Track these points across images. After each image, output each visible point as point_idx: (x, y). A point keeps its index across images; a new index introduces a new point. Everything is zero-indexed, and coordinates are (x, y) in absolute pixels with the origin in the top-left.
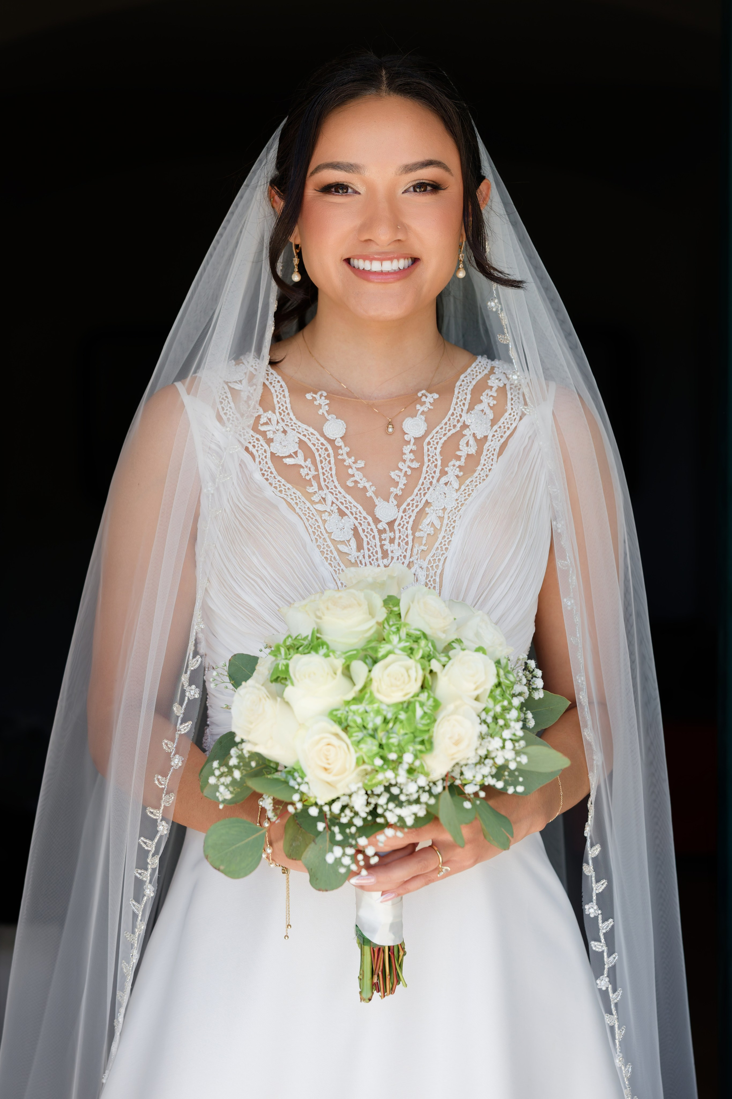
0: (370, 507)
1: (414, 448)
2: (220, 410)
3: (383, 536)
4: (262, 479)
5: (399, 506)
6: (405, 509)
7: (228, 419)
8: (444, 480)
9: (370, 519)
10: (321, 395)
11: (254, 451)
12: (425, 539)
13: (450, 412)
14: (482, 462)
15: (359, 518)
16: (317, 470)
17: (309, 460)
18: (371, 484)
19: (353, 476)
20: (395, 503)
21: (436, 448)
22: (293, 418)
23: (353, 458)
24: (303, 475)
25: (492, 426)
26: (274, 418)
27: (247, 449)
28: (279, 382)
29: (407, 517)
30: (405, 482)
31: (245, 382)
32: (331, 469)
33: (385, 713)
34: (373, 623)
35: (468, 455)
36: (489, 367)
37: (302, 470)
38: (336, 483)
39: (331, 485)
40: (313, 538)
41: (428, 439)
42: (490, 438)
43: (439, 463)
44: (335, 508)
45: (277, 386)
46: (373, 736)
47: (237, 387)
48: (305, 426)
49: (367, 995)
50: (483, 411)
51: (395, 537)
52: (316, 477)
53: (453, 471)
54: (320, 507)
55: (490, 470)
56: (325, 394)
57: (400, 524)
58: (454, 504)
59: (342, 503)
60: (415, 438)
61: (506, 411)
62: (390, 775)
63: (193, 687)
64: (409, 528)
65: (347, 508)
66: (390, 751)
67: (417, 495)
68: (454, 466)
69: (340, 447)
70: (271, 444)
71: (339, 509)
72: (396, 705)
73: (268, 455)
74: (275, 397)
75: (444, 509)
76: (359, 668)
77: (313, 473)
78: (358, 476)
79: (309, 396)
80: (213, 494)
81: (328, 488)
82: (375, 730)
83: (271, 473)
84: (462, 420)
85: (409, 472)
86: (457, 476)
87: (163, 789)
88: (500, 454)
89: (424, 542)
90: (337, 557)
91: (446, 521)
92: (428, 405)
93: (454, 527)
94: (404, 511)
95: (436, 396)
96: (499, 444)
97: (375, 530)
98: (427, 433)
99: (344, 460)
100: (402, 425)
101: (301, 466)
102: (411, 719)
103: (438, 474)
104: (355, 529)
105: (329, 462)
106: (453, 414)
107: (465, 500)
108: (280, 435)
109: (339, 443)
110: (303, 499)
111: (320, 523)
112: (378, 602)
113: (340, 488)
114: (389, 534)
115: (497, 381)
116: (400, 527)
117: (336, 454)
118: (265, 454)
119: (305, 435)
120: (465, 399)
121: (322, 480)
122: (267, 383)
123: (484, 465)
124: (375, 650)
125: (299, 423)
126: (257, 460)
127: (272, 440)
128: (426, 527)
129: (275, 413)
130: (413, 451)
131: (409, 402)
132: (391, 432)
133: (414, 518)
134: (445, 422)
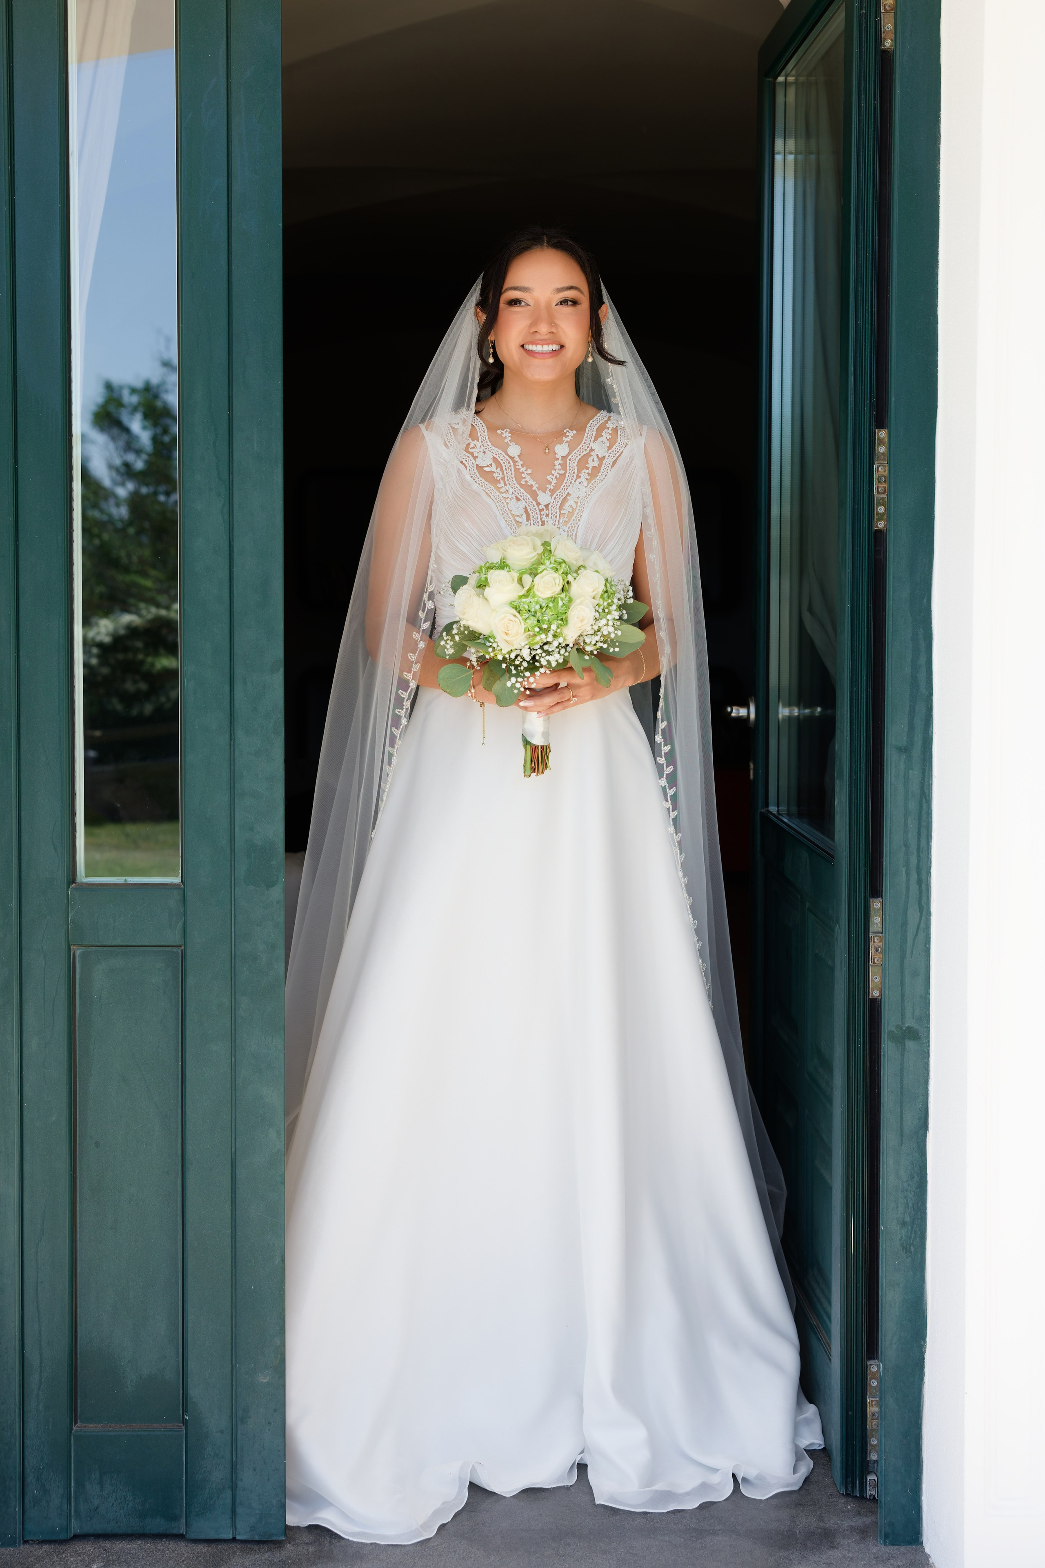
0: (534, 496)
1: (561, 462)
2: (446, 439)
3: (542, 513)
4: (470, 479)
5: (551, 496)
6: (555, 497)
7: (450, 445)
8: (578, 481)
9: (534, 503)
10: (506, 431)
11: (466, 463)
12: (566, 514)
13: (583, 442)
14: (602, 470)
15: (528, 502)
16: (503, 474)
17: (499, 468)
18: (535, 483)
19: (525, 478)
20: (550, 494)
21: (574, 463)
22: (490, 444)
23: (525, 468)
24: (495, 477)
25: (608, 450)
26: (478, 444)
27: (462, 462)
28: (481, 423)
29: (556, 502)
30: (556, 482)
31: (461, 423)
33: (541, 603)
34: (535, 554)
36: (607, 417)
37: (494, 474)
38: (515, 482)
39: (511, 483)
40: (501, 513)
41: (569, 458)
42: (607, 457)
43: (576, 471)
44: (514, 496)
45: (481, 428)
46: (534, 616)
48: (496, 449)
49: (528, 773)
50: (603, 441)
51: (549, 514)
53: (584, 475)
54: (505, 495)
55: (606, 475)
56: (508, 430)
57: (552, 506)
58: (584, 494)
59: (518, 494)
60: (562, 457)
62: (543, 636)
63: (431, 601)
64: (558, 508)
65: (521, 496)
66: (544, 624)
67: (562, 489)
68: (585, 473)
69: (517, 461)
70: (476, 459)
71: (516, 497)
72: (548, 599)
73: (475, 465)
74: (479, 432)
75: (578, 497)
76: (527, 579)
77: (501, 476)
78: (528, 478)
79: (499, 432)
80: (442, 488)
81: (510, 485)
82: (535, 612)
83: (476, 476)
84: (590, 447)
85: (558, 477)
86: (587, 479)
87: (413, 661)
88: (612, 466)
89: (566, 516)
90: (515, 524)
91: (579, 504)
92: (570, 437)
93: (584, 508)
94: (555, 498)
95: (575, 432)
96: (612, 461)
97: (537, 509)
99: (520, 469)
100: (554, 448)
101: (494, 472)
102: (556, 606)
103: (575, 478)
104: (526, 509)
105: (511, 470)
106: (585, 443)
107: (591, 492)
108: (481, 454)
109: (517, 459)
110: (495, 491)
111: (505, 504)
112: (539, 543)
113: (517, 485)
114: (546, 512)
115: (612, 424)
116: (552, 508)
117: (515, 465)
118: (473, 465)
119: (496, 454)
120: (592, 434)
121: (506, 480)
122: (474, 424)
123: (603, 472)
124: (537, 569)
125: (493, 447)
126: (468, 468)
127: (477, 457)
128: (567, 508)
129: (478, 441)
130: (560, 464)
131: (559, 435)
132: (547, 451)
133: (560, 502)
134: (579, 447)
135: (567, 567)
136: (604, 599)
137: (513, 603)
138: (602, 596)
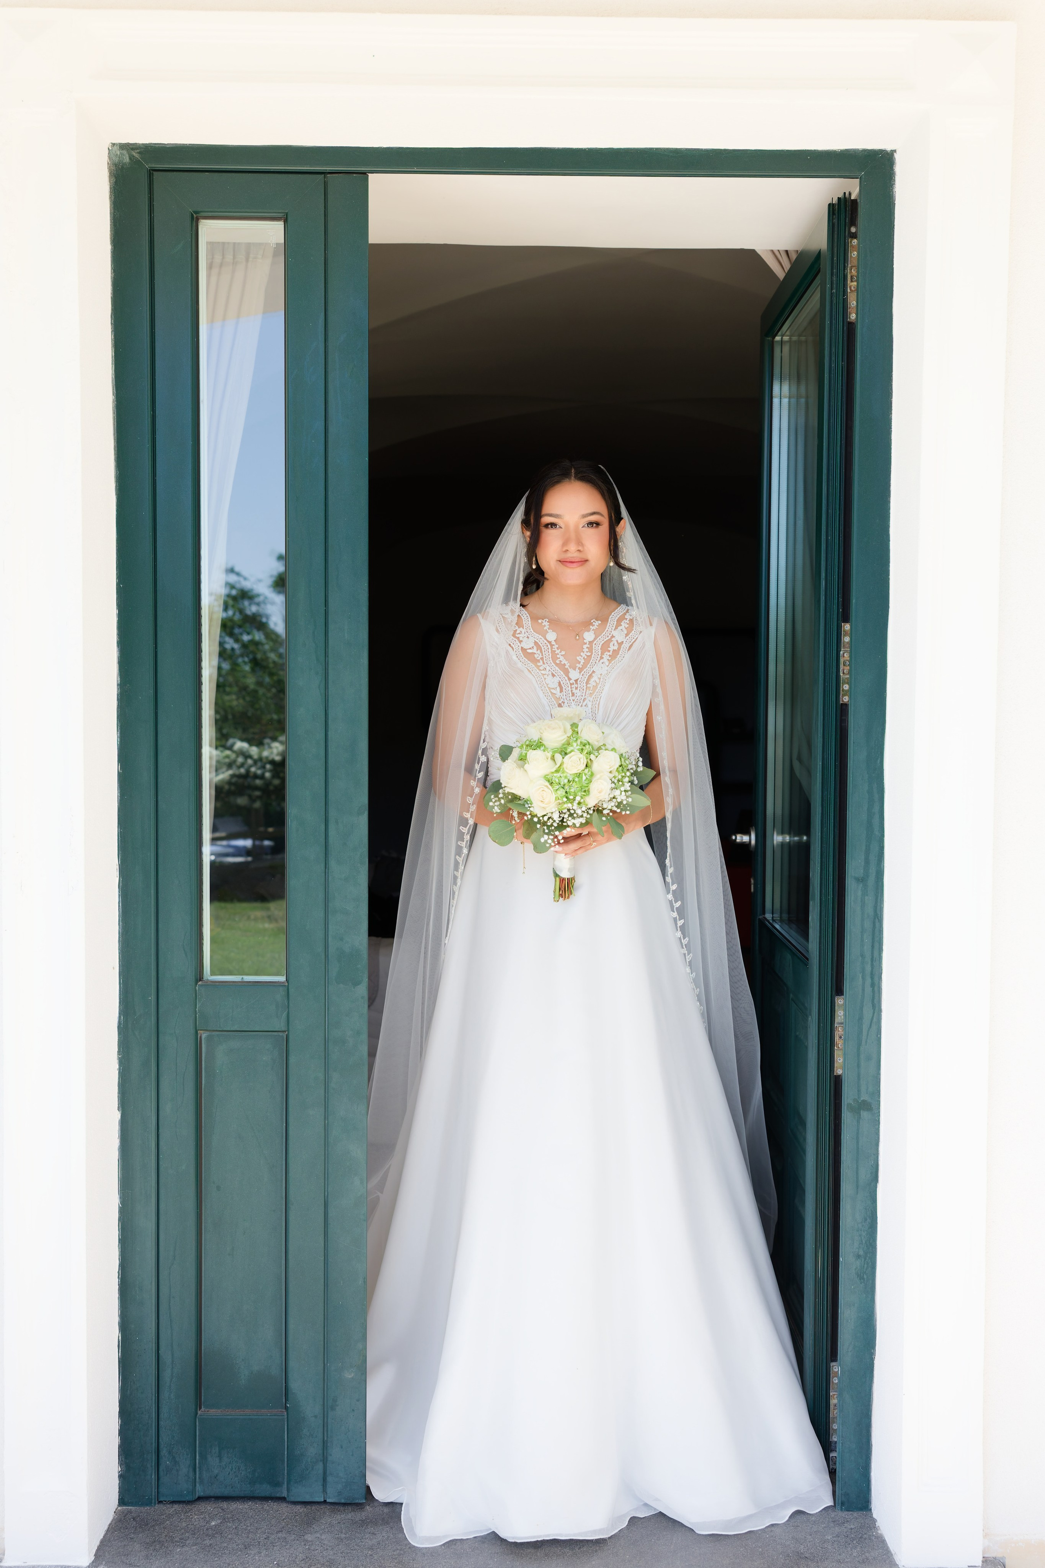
0: (567, 672)
1: (589, 646)
2: (498, 626)
3: (572, 686)
4: (517, 659)
5: (580, 673)
7: (502, 631)
8: (602, 661)
9: (566, 678)
10: (546, 621)
11: (513, 646)
12: (591, 687)
13: (606, 630)
14: (620, 653)
16: (542, 655)
17: (539, 650)
18: (567, 662)
19: (559, 658)
20: (579, 671)
21: (598, 646)
22: (532, 631)
24: (536, 657)
25: (626, 637)
27: (510, 645)
28: (525, 614)
29: (584, 678)
30: (584, 661)
31: (510, 614)
32: (549, 655)
33: (569, 777)
34: (565, 736)
35: (614, 650)
36: (626, 610)
38: (551, 661)
39: (549, 663)
40: (539, 687)
42: (624, 642)
43: (600, 653)
44: (550, 673)
45: (525, 616)
46: (563, 788)
47: (506, 616)
48: (538, 635)
50: (621, 630)
51: (578, 687)
52: (542, 659)
53: (606, 656)
54: (543, 672)
55: (624, 657)
56: (547, 620)
57: (580, 681)
58: (606, 672)
59: (553, 671)
61: (633, 630)
62: (569, 805)
64: (585, 683)
65: (555, 673)
66: (570, 795)
67: (589, 667)
68: (606, 654)
69: (554, 645)
70: (522, 643)
71: (552, 673)
73: (520, 648)
74: (524, 621)
75: (601, 674)
76: (558, 757)
77: (541, 656)
78: (562, 658)
79: (540, 621)
81: (547, 664)
82: (564, 785)
83: (521, 656)
85: (586, 657)
86: (608, 660)
88: (629, 649)
89: (591, 689)
90: (551, 695)
91: (601, 680)
93: (604, 683)
94: (583, 675)
95: (600, 622)
96: (629, 645)
97: (569, 683)
98: (595, 639)
99: (555, 651)
100: (583, 635)
101: (535, 653)
102: (580, 781)
103: (599, 658)
104: (559, 683)
105: (548, 652)
107: (611, 671)
108: (526, 639)
109: (553, 643)
110: (536, 668)
111: (543, 680)
112: (568, 726)
113: (553, 664)
114: (575, 686)
115: (629, 616)
117: (552, 648)
118: (518, 648)
119: (537, 639)
120: (613, 624)
121: (544, 660)
122: (520, 615)
123: (621, 655)
124: (566, 750)
125: (535, 634)
126: (515, 650)
127: (522, 641)
128: (592, 683)
129: (523, 628)
130: (587, 648)
131: (587, 624)
132: (577, 638)
133: (587, 678)
134: (603, 634)
135: (591, 747)
136: (619, 772)
137: (547, 776)
138: (617, 770)
